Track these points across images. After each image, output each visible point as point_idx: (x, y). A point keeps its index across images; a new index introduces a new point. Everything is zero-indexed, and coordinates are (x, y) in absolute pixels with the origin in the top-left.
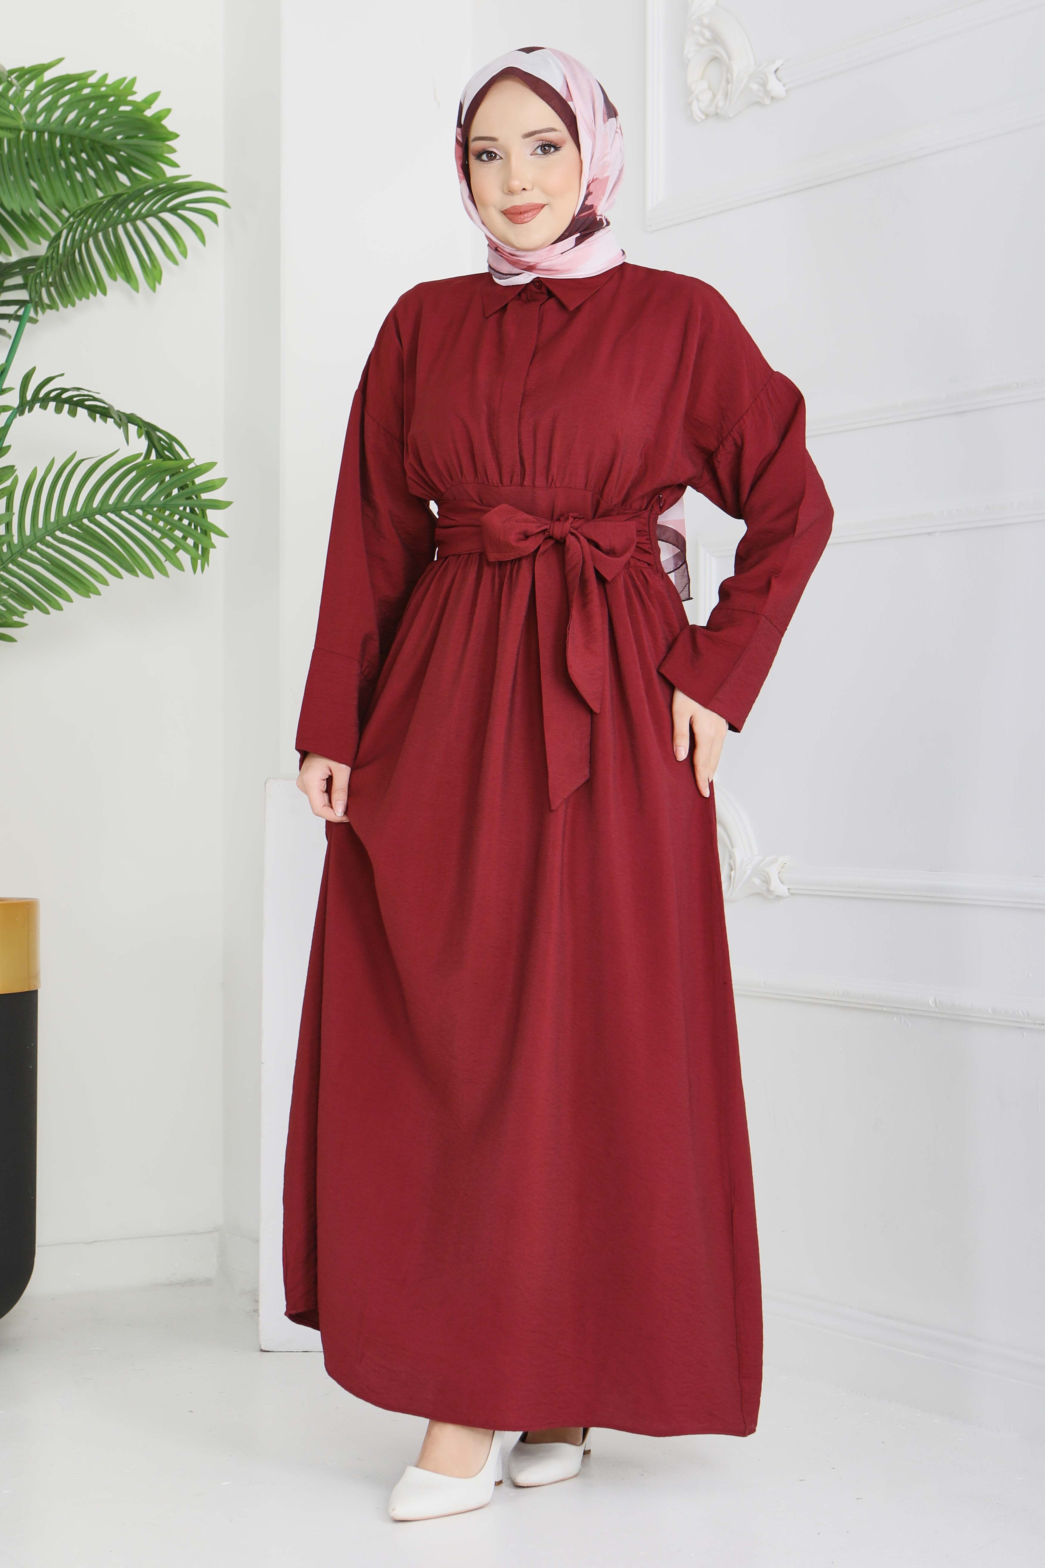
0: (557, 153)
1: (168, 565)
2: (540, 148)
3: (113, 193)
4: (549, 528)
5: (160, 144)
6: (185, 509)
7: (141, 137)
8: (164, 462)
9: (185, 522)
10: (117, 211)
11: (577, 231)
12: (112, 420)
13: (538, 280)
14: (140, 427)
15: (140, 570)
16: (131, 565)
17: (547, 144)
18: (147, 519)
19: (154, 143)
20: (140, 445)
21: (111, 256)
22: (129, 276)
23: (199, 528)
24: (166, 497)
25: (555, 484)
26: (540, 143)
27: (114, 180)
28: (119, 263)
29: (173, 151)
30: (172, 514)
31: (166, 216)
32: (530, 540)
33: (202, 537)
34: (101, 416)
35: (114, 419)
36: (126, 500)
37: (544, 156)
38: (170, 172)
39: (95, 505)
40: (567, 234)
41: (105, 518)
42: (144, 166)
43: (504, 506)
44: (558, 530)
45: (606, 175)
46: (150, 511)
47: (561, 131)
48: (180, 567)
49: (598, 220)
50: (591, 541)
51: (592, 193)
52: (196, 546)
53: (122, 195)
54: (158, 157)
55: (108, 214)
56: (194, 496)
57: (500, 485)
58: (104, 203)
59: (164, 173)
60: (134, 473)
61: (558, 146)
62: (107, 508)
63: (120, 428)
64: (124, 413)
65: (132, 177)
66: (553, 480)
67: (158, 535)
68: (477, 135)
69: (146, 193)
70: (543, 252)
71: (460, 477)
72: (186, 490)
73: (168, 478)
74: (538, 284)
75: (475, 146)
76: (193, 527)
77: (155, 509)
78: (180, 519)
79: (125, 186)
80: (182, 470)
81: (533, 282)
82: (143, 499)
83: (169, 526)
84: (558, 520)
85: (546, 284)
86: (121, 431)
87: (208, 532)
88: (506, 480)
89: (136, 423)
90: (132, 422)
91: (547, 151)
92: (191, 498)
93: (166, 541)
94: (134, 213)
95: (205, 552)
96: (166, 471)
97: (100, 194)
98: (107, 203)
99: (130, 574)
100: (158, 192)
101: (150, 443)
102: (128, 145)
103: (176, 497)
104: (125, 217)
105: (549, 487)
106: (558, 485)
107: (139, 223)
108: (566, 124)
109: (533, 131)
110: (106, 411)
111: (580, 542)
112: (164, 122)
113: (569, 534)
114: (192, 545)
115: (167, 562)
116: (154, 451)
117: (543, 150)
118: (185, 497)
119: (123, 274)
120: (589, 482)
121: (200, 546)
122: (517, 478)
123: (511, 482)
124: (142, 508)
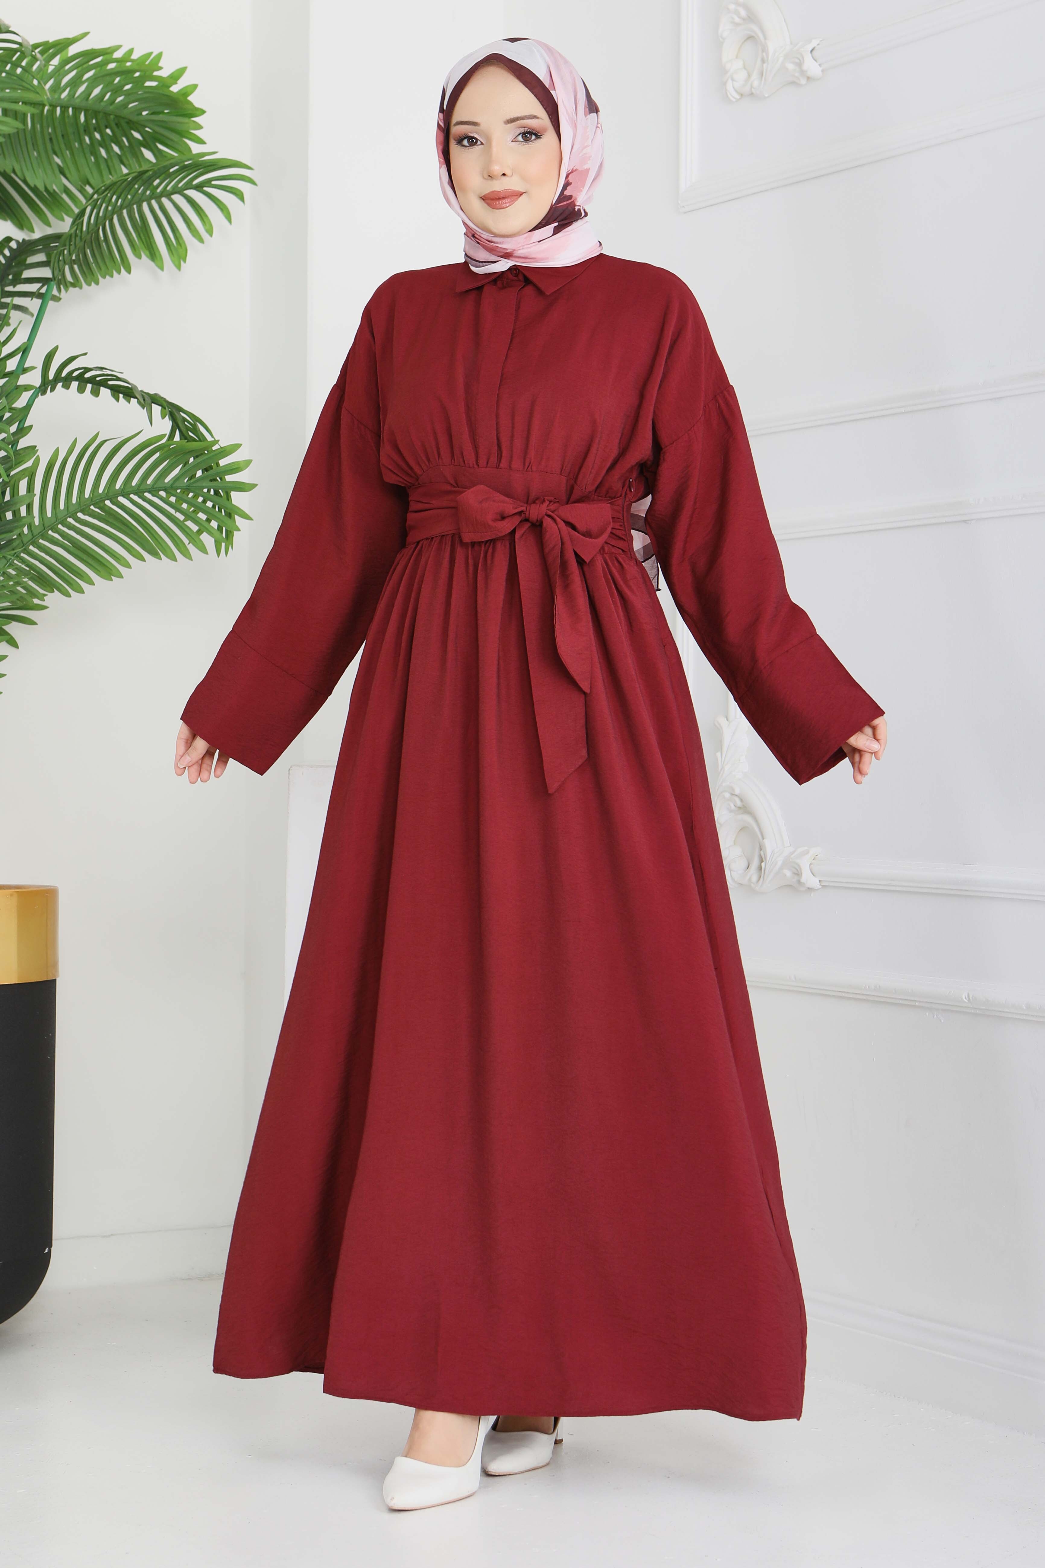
0: (538, 141)
1: (191, 548)
2: (521, 135)
3: (138, 169)
4: (525, 510)
5: (186, 120)
6: (209, 491)
7: (166, 113)
8: (188, 443)
9: (209, 504)
10: (142, 188)
11: (555, 220)
12: (136, 400)
13: (515, 267)
14: (163, 407)
15: (162, 553)
16: (155, 548)
17: (529, 132)
18: (170, 501)
19: (181, 119)
20: (164, 426)
21: (135, 232)
22: (153, 254)
23: (223, 510)
24: (190, 479)
25: (532, 468)
26: (522, 130)
27: (139, 157)
28: (144, 241)
29: (199, 127)
30: (196, 497)
31: (191, 193)
32: (506, 520)
33: (226, 519)
34: (125, 397)
35: (138, 399)
36: (149, 481)
37: (525, 143)
38: (196, 148)
39: (118, 486)
40: (544, 222)
41: (128, 499)
42: (169, 143)
43: (482, 487)
44: (536, 512)
45: (586, 167)
46: (173, 492)
47: (543, 120)
48: (204, 550)
49: (576, 210)
50: (568, 524)
51: (571, 183)
52: (220, 528)
53: (147, 171)
54: (184, 134)
55: (133, 191)
56: (218, 478)
57: (476, 466)
58: (129, 179)
59: (190, 150)
60: (157, 455)
61: (539, 134)
62: (130, 490)
63: (144, 409)
64: (147, 394)
65: (157, 153)
66: (530, 463)
67: (181, 517)
68: (458, 120)
69: (171, 170)
70: (521, 239)
71: (437, 459)
72: (211, 472)
73: (192, 460)
74: (515, 272)
75: (456, 130)
76: (217, 509)
77: (179, 491)
78: (204, 502)
79: (151, 162)
80: (206, 452)
81: (510, 269)
82: (167, 480)
83: (193, 509)
84: (534, 502)
85: (523, 272)
86: (144, 412)
87: (232, 514)
88: (482, 462)
89: (160, 403)
90: (156, 402)
91: (528, 139)
92: (215, 480)
93: (189, 523)
94: (159, 190)
95: (229, 534)
96: (190, 452)
97: (125, 171)
98: (131, 180)
99: (153, 556)
100: (184, 168)
101: (174, 424)
102: (153, 121)
103: (201, 478)
104: (150, 193)
105: (525, 469)
106: (534, 469)
107: (164, 200)
108: (547, 112)
109: (515, 117)
110: (130, 391)
111: (557, 524)
112: (189, 98)
113: (546, 517)
114: (216, 528)
115: (191, 544)
116: (177, 432)
117: (524, 138)
118: (210, 479)
119: (148, 253)
120: (564, 467)
121: (224, 529)
122: (494, 460)
123: (487, 464)
124: (165, 490)
